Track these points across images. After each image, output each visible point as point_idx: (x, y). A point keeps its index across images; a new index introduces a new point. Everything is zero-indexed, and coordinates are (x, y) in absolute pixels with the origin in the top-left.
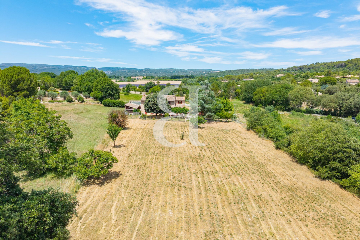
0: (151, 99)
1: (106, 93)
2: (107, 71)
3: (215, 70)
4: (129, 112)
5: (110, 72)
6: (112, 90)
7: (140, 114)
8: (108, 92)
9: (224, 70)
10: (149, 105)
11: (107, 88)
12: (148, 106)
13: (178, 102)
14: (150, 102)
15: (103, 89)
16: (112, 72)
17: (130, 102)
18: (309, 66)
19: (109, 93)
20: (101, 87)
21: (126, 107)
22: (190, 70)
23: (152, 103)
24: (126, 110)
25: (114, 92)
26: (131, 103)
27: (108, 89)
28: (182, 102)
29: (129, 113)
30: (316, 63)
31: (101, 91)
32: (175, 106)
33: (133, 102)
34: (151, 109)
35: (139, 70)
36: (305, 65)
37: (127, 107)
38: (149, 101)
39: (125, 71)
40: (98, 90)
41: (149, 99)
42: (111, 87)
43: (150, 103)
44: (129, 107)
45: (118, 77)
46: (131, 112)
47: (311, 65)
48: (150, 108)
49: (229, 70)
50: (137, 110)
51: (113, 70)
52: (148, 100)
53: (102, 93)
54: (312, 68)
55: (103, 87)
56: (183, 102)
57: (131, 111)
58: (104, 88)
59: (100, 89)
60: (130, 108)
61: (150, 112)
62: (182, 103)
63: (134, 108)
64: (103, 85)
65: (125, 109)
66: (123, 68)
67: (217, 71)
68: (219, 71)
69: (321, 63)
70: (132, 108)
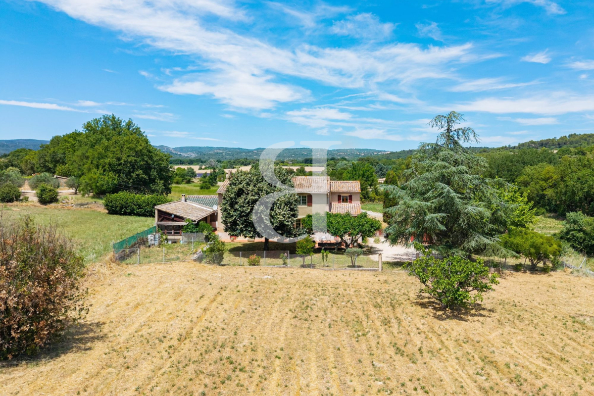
0: (248, 184)
1: (126, 176)
2: (189, 153)
3: (381, 151)
4: (170, 234)
5: (193, 155)
6: (147, 169)
7: (207, 239)
8: (134, 175)
9: (399, 150)
10: (237, 206)
11: (130, 162)
12: (236, 210)
13: (339, 197)
14: (243, 197)
15: (120, 164)
16: (198, 154)
17: (183, 198)
18: (558, 140)
19: (138, 175)
20: (114, 161)
21: (159, 216)
22: (337, 150)
23: (250, 197)
24: (159, 226)
25: (154, 173)
26: (188, 202)
27: (133, 166)
28: (351, 197)
29: (169, 237)
30: (571, 136)
31: (114, 171)
32: (330, 210)
33: (197, 201)
34: (245, 220)
35: (246, 151)
36: (551, 139)
37: (164, 216)
38: (240, 193)
39: (222, 153)
40: (103, 166)
41: (241, 186)
42: (143, 160)
43: (241, 200)
44: (170, 215)
45: (205, 162)
46: (177, 233)
47: (562, 138)
48: (241, 216)
49: (408, 150)
50: (197, 225)
51: (199, 150)
52: (236, 189)
53: (116, 177)
54: (565, 144)
55: (119, 159)
56: (353, 197)
57: (178, 230)
58: (122, 161)
59: (110, 165)
60: (173, 220)
61: (242, 231)
62: (351, 202)
63: (188, 220)
64: (119, 155)
65: (154, 222)
66: (219, 148)
67: (385, 151)
68: (389, 152)
69: (580, 134)
70: (181, 218)
